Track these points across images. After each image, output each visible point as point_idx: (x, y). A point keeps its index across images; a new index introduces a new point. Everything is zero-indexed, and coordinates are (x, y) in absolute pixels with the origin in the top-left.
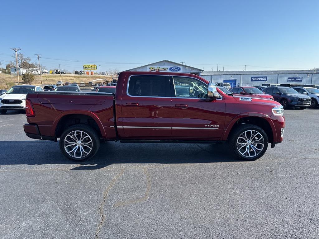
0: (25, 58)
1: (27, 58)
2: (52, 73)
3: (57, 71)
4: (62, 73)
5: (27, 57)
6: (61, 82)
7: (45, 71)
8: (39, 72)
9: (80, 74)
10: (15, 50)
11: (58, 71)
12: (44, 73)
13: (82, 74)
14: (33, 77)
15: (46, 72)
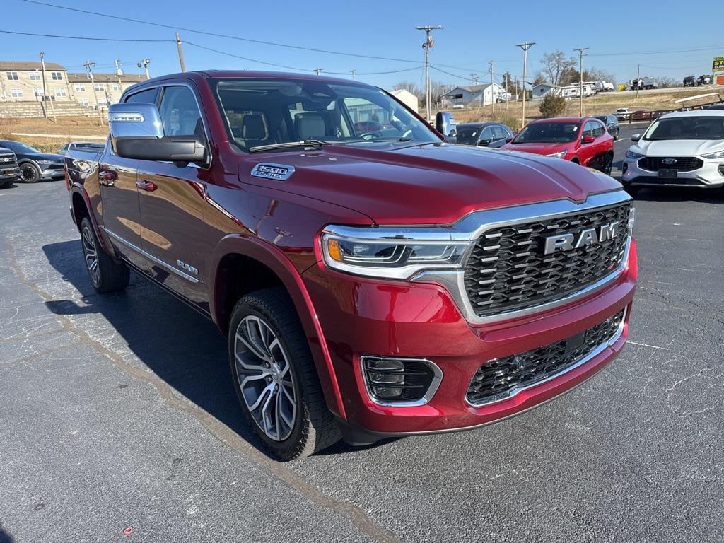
0: (566, 60)
1: (570, 61)
2: (624, 89)
3: (635, 83)
4: (647, 87)
5: (571, 58)
6: (625, 111)
7: (606, 85)
8: (589, 91)
9: (699, 84)
10: (524, 47)
11: (637, 82)
12: (601, 91)
13: (705, 83)
14: (562, 104)
15: (606, 90)
